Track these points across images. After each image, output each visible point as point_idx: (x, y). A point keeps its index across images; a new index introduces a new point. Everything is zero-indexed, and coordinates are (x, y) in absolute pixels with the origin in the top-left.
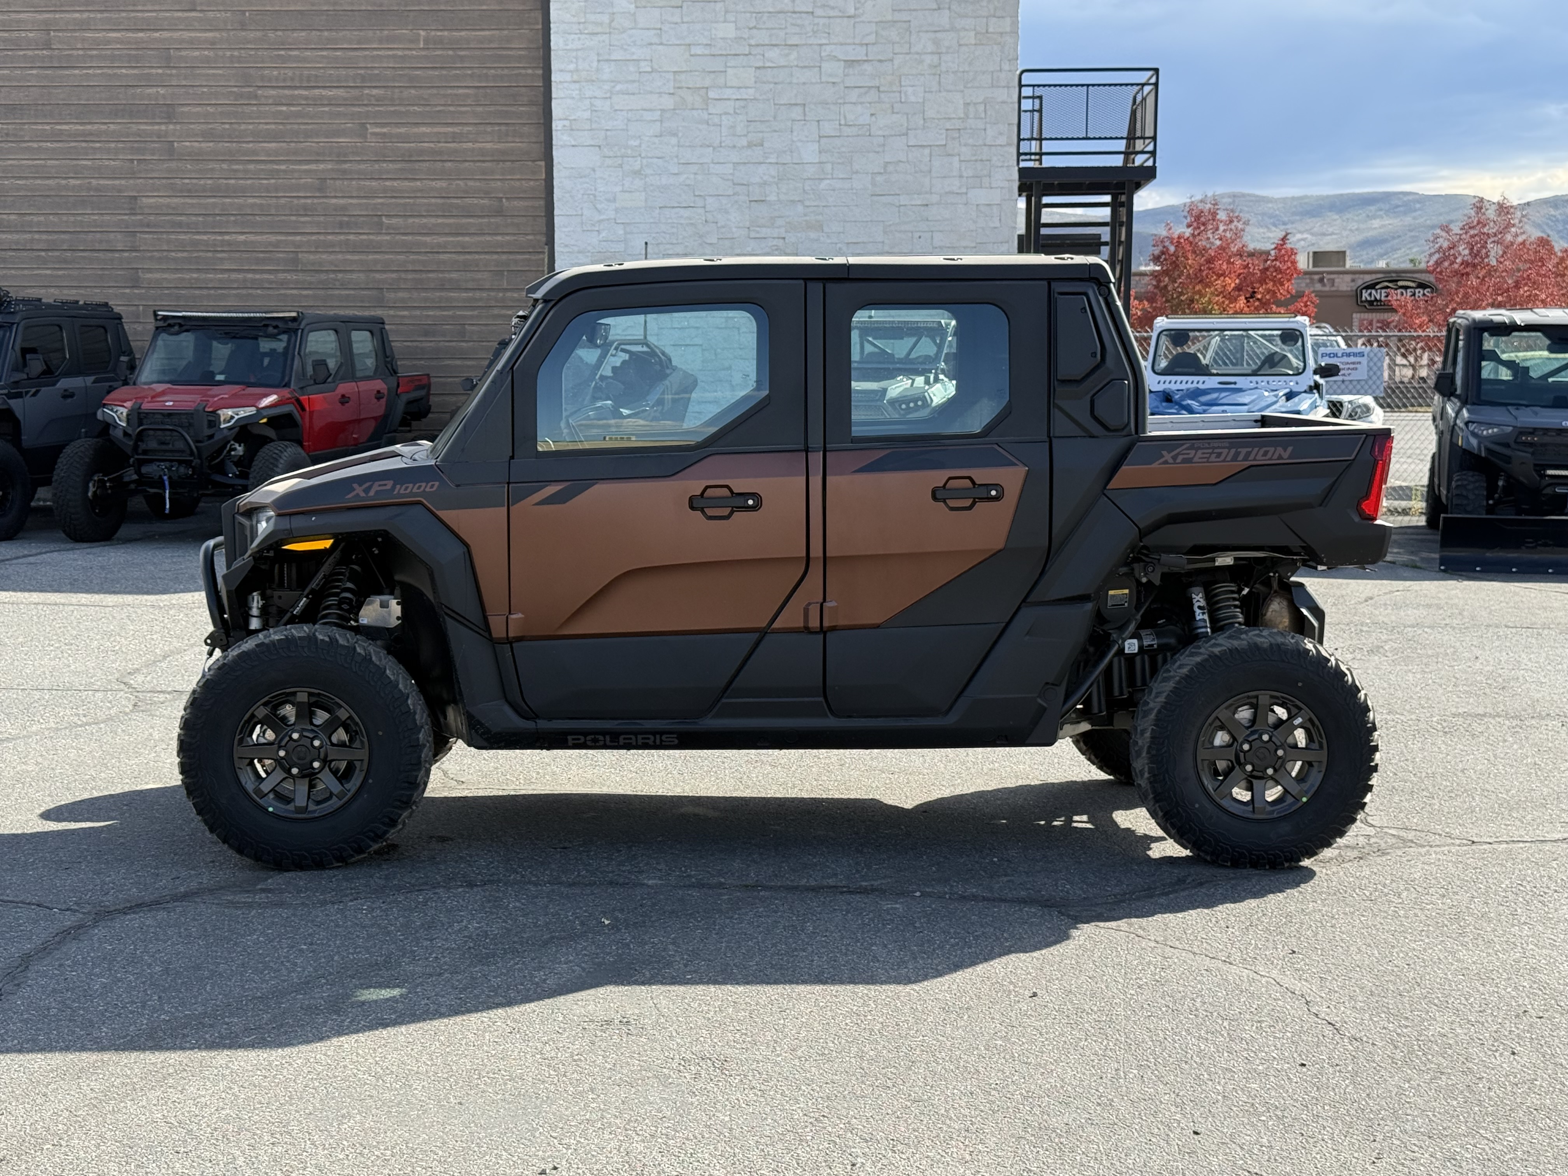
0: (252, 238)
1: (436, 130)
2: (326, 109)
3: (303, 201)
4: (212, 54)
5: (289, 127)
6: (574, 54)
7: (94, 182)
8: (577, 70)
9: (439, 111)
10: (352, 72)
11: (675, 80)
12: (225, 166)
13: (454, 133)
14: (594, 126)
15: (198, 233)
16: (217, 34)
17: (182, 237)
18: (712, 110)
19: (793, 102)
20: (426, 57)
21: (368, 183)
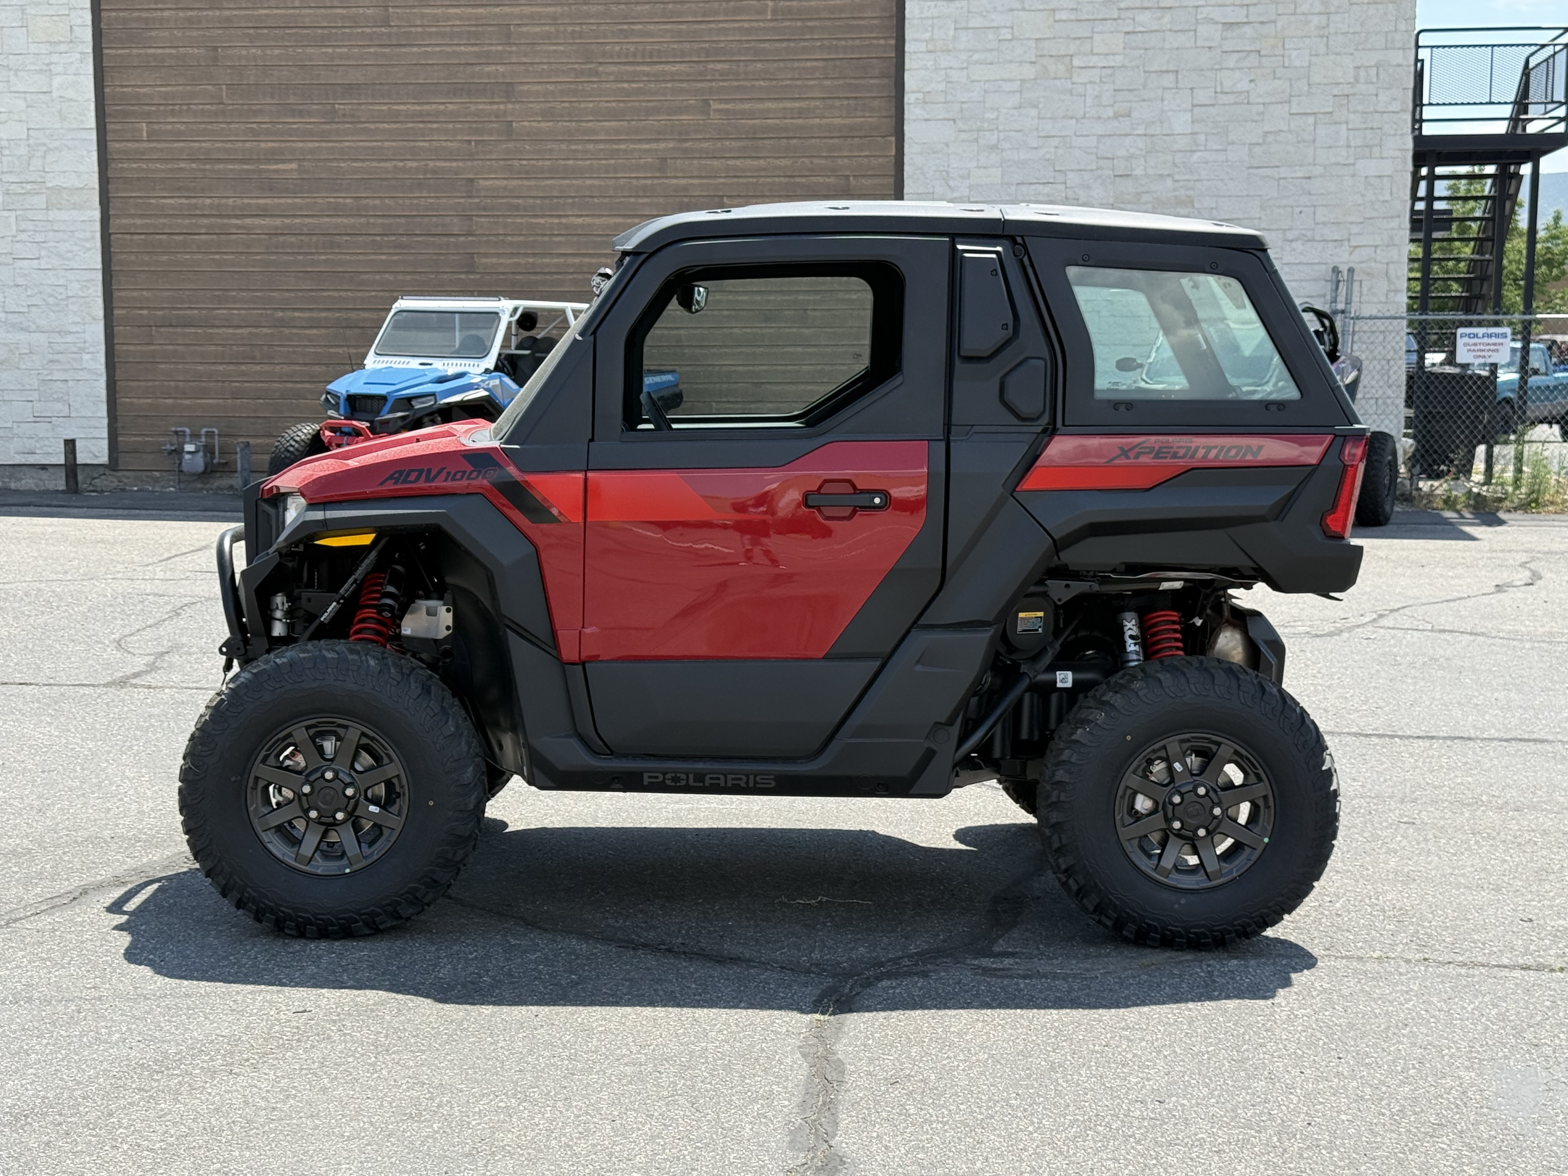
0: (589, 220)
1: (781, 105)
2: (669, 85)
3: (642, 182)
4: (552, 29)
5: (630, 104)
6: (930, 21)
7: (431, 164)
8: (932, 39)
9: (786, 86)
10: (695, 46)
11: (1037, 48)
12: (564, 147)
13: (801, 108)
14: (949, 98)
15: (536, 216)
16: (559, 9)
17: (519, 220)
18: (1075, 79)
19: (1164, 68)
20: (774, 28)
21: (709, 162)
